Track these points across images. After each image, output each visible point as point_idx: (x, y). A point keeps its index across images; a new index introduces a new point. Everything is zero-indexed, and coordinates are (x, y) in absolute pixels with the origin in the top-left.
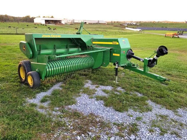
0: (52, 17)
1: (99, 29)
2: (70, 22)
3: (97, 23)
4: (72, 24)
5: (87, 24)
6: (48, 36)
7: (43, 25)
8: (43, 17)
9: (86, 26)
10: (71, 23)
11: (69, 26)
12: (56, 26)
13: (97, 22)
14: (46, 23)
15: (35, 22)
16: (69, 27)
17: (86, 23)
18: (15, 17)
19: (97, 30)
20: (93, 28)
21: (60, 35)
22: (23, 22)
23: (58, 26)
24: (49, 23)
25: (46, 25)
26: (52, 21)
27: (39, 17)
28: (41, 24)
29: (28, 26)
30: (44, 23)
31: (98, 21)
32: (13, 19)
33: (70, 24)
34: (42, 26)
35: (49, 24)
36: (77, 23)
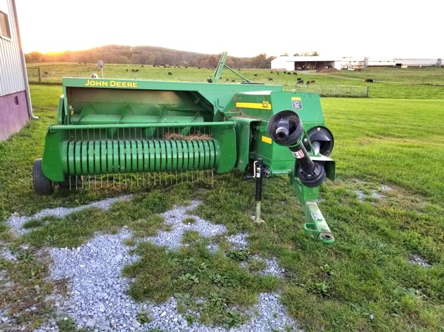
0: (315, 55)
1: (435, 82)
2: (357, 64)
3: (434, 66)
4: (359, 70)
5: (405, 69)
6: (100, 83)
7: (289, 73)
8: (295, 55)
9: (396, 75)
10: (357, 67)
11: (350, 74)
12: (317, 74)
13: (434, 63)
14: (296, 69)
15: (272, 68)
16: (351, 77)
17: (399, 65)
18: (237, 58)
19: (428, 83)
20: (418, 78)
21: (135, 82)
22: (252, 67)
23: (322, 74)
24: (303, 69)
25: (295, 74)
26: (312, 63)
27: (286, 55)
28: (285, 72)
29: (256, 75)
30: (291, 68)
31: (439, 60)
32: (233, 62)
33: (356, 70)
34: (286, 75)
35: (303, 72)
36: (373, 66)
